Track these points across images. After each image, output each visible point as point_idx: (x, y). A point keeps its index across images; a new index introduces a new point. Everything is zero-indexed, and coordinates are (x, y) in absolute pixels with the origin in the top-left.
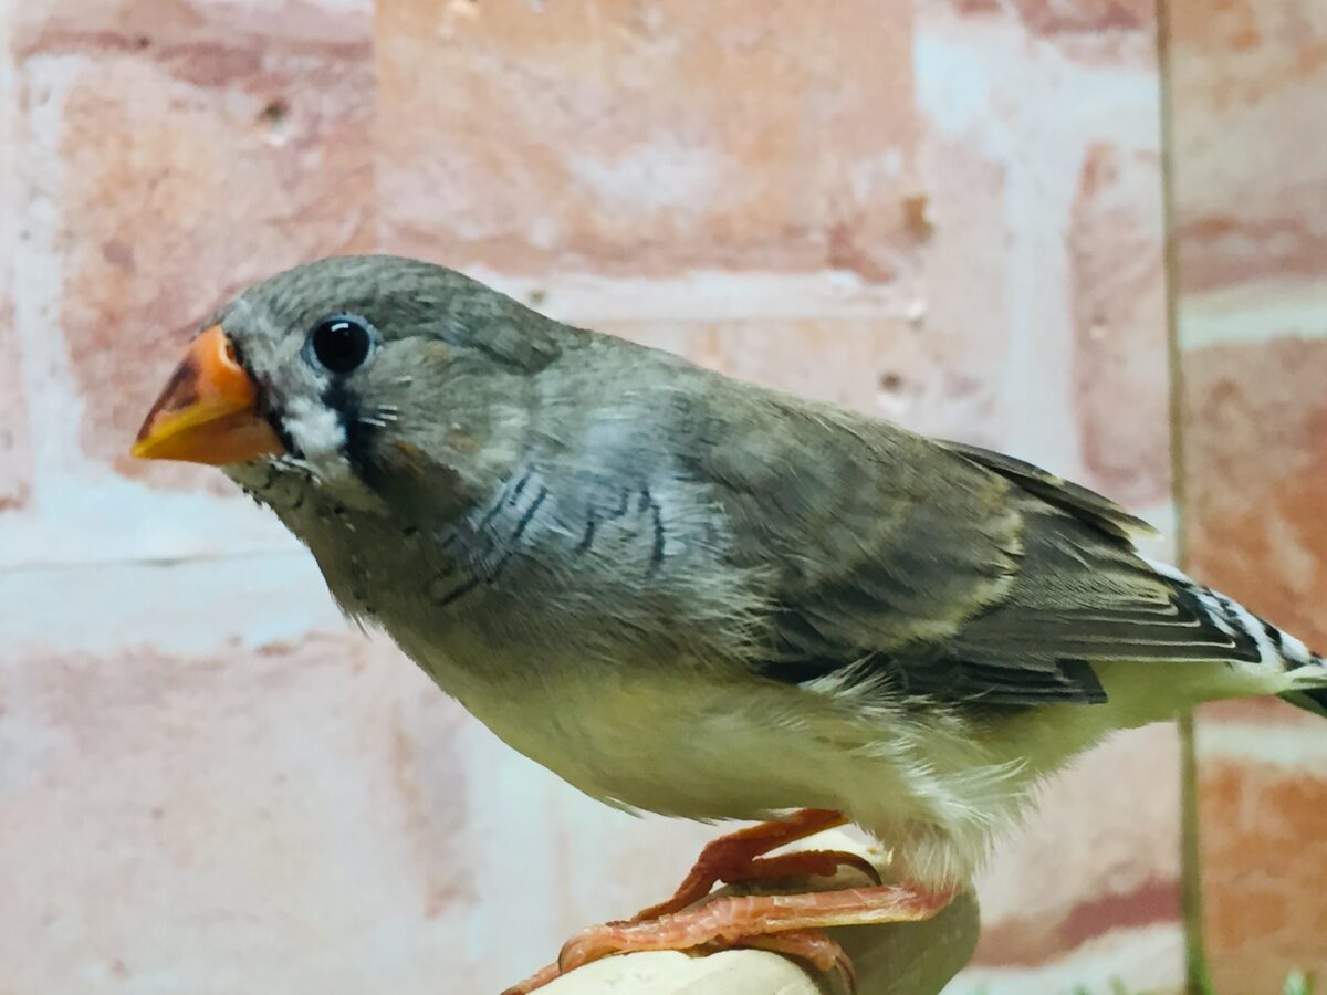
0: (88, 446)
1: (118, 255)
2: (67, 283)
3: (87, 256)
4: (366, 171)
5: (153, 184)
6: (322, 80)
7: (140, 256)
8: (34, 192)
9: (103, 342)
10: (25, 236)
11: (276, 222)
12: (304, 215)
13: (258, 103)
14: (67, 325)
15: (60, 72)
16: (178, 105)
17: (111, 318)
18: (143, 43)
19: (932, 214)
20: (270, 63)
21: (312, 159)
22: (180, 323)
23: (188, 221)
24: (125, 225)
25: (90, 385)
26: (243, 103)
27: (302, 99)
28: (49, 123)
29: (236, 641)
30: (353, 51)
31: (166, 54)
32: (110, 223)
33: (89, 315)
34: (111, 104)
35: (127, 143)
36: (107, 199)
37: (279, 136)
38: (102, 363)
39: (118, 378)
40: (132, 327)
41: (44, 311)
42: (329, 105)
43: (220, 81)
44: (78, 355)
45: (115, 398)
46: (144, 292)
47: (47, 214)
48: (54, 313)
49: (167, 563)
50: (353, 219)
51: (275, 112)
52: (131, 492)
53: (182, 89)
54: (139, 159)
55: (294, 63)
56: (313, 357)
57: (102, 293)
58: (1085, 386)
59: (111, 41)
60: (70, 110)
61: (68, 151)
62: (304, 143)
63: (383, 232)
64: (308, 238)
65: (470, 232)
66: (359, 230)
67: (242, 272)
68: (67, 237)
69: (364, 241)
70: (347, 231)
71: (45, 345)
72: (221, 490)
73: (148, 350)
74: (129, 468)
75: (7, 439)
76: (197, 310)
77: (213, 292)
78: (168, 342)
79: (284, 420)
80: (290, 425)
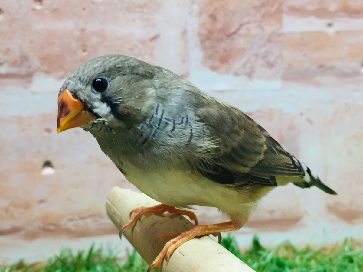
0: (204, 63)
1: (213, 17)
2: (200, 24)
3: (205, 18)
7: (218, 17)
8: (193, 2)
9: (208, 38)
10: (190, 13)
11: (255, 7)
12: (263, 5)
14: (200, 34)
17: (210, 32)
22: (227, 34)
23: (231, 8)
24: (214, 10)
25: (204, 49)
32: (211, 9)
33: (205, 32)
36: (211, 3)
38: (208, 43)
39: (211, 47)
40: (216, 34)
41: (194, 31)
44: (202, 42)
45: (210, 52)
46: (219, 26)
47: (196, 8)
48: (196, 32)
50: (276, 5)
52: (214, 74)
56: (94, 90)
57: (208, 27)
63: (285, 8)
64: (263, 11)
65: (310, 8)
66: (278, 9)
67: (245, 20)
68: (201, 13)
69: (279, 11)
70: (274, 9)
71: (194, 39)
72: (236, 74)
73: (220, 40)
74: (214, 68)
75: (184, 61)
76: (232, 30)
77: (236, 26)
78: (224, 39)
79: (93, 110)
80: (95, 111)
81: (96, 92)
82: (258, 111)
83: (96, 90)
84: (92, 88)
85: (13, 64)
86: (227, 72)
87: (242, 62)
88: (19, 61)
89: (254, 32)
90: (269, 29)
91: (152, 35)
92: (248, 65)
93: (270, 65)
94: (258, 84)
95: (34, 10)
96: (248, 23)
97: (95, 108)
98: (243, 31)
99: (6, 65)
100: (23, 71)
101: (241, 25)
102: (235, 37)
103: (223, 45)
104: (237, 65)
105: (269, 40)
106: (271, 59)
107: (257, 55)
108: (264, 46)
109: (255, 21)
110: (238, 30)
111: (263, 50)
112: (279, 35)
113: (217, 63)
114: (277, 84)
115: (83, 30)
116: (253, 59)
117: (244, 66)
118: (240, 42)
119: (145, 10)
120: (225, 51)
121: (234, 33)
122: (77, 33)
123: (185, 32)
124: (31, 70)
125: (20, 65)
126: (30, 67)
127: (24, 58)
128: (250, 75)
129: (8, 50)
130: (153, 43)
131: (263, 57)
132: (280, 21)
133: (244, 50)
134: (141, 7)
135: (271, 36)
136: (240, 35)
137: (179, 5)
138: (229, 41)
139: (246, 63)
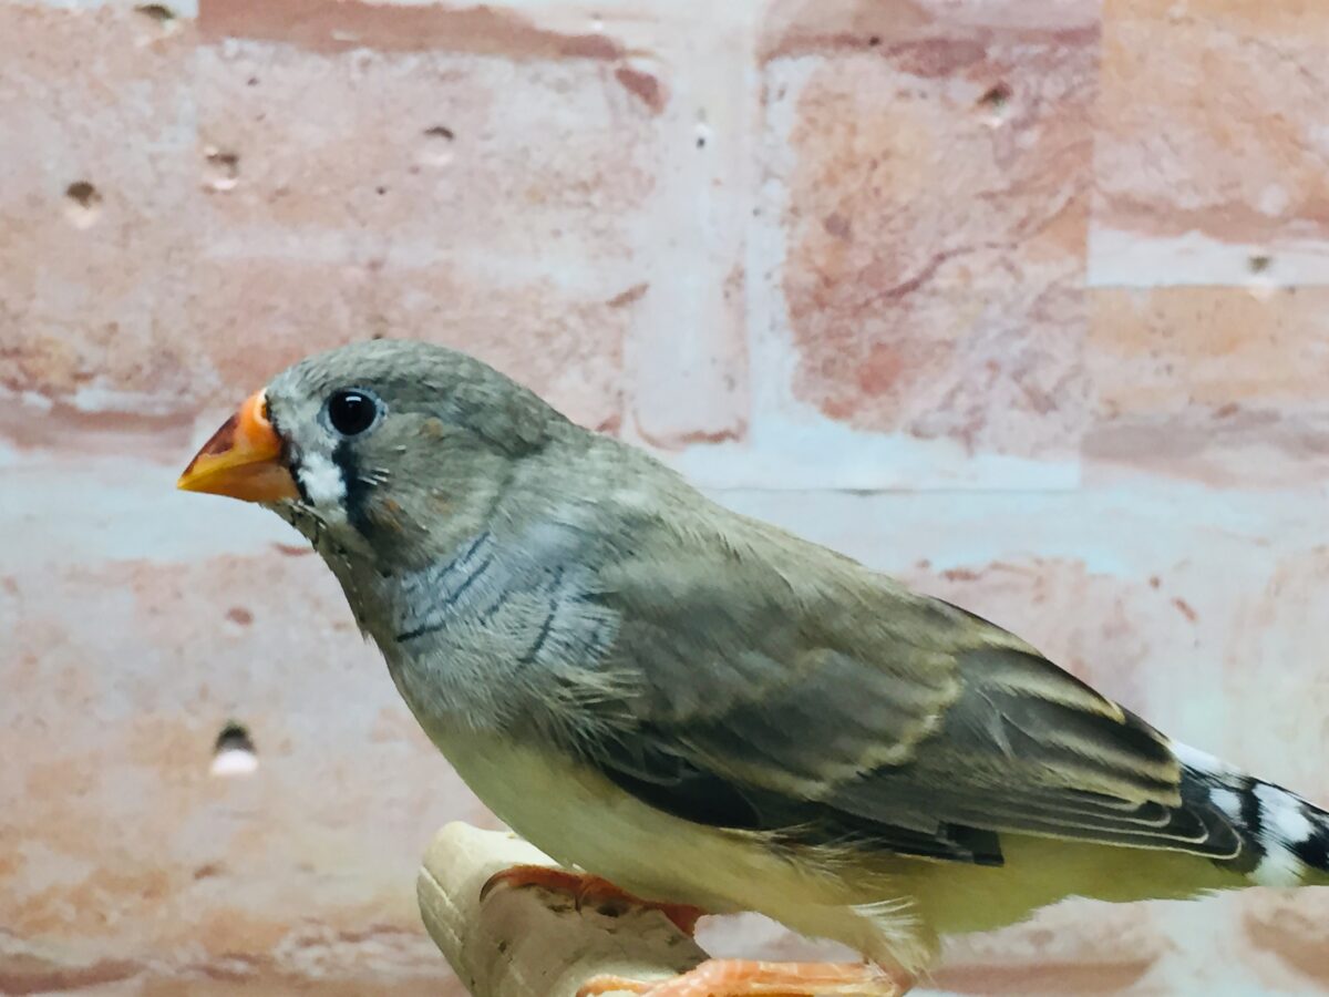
0: (800, 392)
1: (838, 227)
2: (790, 252)
3: (811, 228)
4: (1085, 148)
5: (874, 165)
6: (1047, 65)
7: (857, 228)
8: (767, 175)
9: (819, 302)
10: (757, 212)
11: (989, 196)
12: (1016, 190)
13: (980, 89)
14: (788, 287)
15: (796, 72)
16: (903, 94)
17: (828, 281)
18: (874, 41)
20: (994, 52)
21: (1030, 138)
22: (890, 286)
23: (904, 198)
24: (844, 203)
25: (805, 339)
26: (965, 89)
27: (1023, 83)
28: (784, 116)
29: (925, 564)
31: (895, 51)
32: (832, 201)
33: (809, 279)
34: (842, 96)
35: (853, 130)
36: (831, 179)
37: (997, 118)
38: (817, 320)
39: (830, 334)
40: (847, 289)
41: (768, 276)
42: (1052, 87)
43: (944, 71)
44: (796, 313)
45: (828, 351)
46: (860, 260)
47: (778, 194)
48: (777, 278)
49: (864, 493)
50: (1067, 191)
51: (996, 96)
52: (837, 429)
53: (908, 80)
54: (861, 144)
55: (1017, 51)
56: (328, 420)
57: (820, 260)
59: (847, 41)
60: (803, 103)
61: (800, 139)
62: (1020, 125)
63: (1098, 202)
64: (1019, 209)
65: (1189, 201)
66: (1071, 201)
67: (951, 243)
68: (793, 213)
69: (1076, 214)
70: (1058, 203)
71: (767, 305)
72: (917, 432)
73: (860, 310)
74: (835, 411)
75: (731, 383)
76: (908, 275)
77: (922, 260)
78: (878, 304)
79: (300, 472)
80: (304, 476)
81: (331, 427)
82: (996, 566)
83: (334, 421)
84: (322, 408)
85: (127, 378)
86: (886, 424)
87: (942, 387)
88: (147, 370)
89: (980, 284)
90: (1039, 272)
91: (619, 287)
92: (963, 401)
93: (1043, 403)
94: (995, 469)
95: (209, 190)
96: (967, 250)
97: (308, 468)
98: (945, 278)
99: (100, 380)
100: (161, 402)
101: (941, 258)
102: (915, 298)
103: (874, 326)
104: (922, 399)
105: (1039, 316)
106: (1046, 380)
107: (993, 366)
108: (1021, 333)
109: (992, 245)
110: (928, 274)
111: (1017, 347)
112: (1077, 296)
113: (852, 391)
114: (1065, 471)
115: (374, 266)
116: (982, 378)
117: (947, 405)
118: (934, 317)
119: (596, 198)
120: (880, 347)
121: (914, 286)
122: (357, 274)
123: (737, 278)
124: (188, 398)
125: (151, 385)
126: (183, 391)
127: (168, 359)
128: (966, 436)
129: (113, 327)
130: (623, 315)
131: (1017, 376)
132: (1078, 246)
133: (950, 345)
134: (584, 187)
135: (1042, 298)
136: (934, 293)
137: (717, 182)
138: (893, 313)
139: (952, 395)
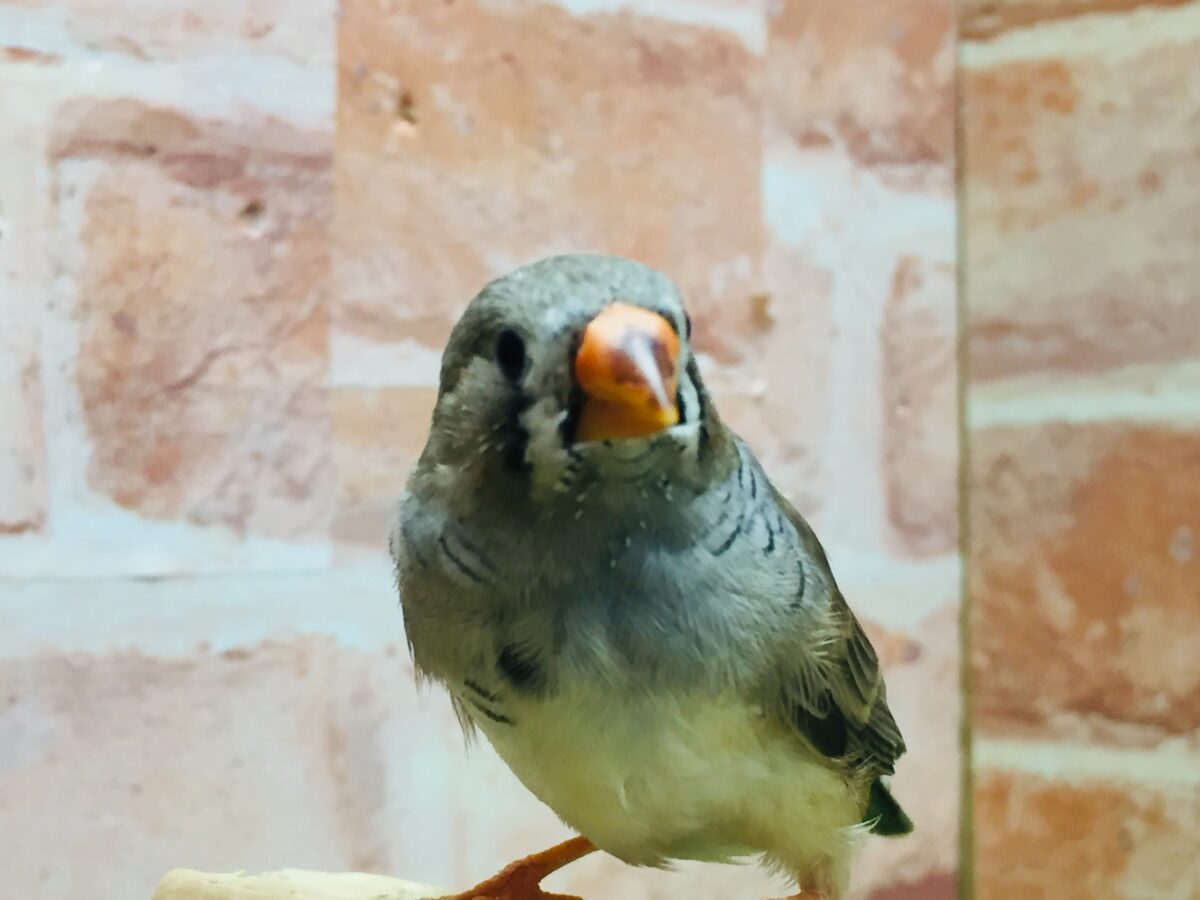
0: (94, 481)
1: (123, 323)
2: (83, 346)
3: (99, 324)
4: (324, 261)
5: (154, 267)
6: (292, 185)
7: (145, 327)
8: (59, 270)
9: (109, 395)
10: (51, 306)
11: (250, 300)
12: (273, 295)
13: (240, 202)
14: (81, 380)
15: (85, 173)
16: (176, 202)
17: (116, 375)
18: (151, 151)
19: (774, 310)
20: (251, 170)
21: (281, 249)
22: (170, 381)
23: (181, 298)
24: (130, 299)
25: (97, 431)
26: (229, 202)
27: (277, 200)
28: (73, 214)
29: (205, 646)
30: (317, 162)
31: (169, 160)
32: (118, 297)
33: (98, 372)
34: (123, 200)
35: (135, 233)
36: (116, 277)
37: (257, 230)
38: (108, 412)
39: (123, 426)
40: (132, 384)
41: (63, 368)
42: (296, 205)
43: (210, 182)
44: (89, 405)
45: (116, 442)
46: (143, 355)
47: (69, 289)
48: (71, 371)
49: (153, 580)
50: (312, 298)
51: (253, 210)
52: (126, 519)
53: (180, 189)
54: (143, 246)
55: (271, 171)
57: (109, 355)
58: (890, 457)
59: (125, 148)
60: (91, 204)
61: (87, 237)
62: (274, 237)
63: (336, 311)
64: (275, 313)
65: (404, 313)
66: (317, 309)
67: (222, 341)
68: (84, 308)
69: (320, 318)
70: (303, 311)
71: (61, 398)
72: (198, 520)
73: (145, 403)
74: (126, 500)
75: (29, 473)
76: (185, 371)
77: (197, 357)
78: (161, 397)
82: (266, 645)
86: (168, 514)
87: (217, 476)
89: (249, 380)
90: (293, 372)
92: (234, 490)
93: (299, 491)
94: (265, 553)
96: (231, 349)
98: (215, 376)
101: (212, 356)
102: (189, 392)
103: (157, 418)
104: (199, 488)
105: (293, 410)
106: (301, 468)
107: (258, 457)
108: (278, 427)
109: (254, 346)
110: (202, 370)
111: (276, 440)
112: (323, 393)
113: (138, 481)
114: (317, 553)
116: (249, 468)
117: (221, 492)
118: (208, 412)
120: (162, 439)
121: (189, 382)
123: (32, 371)
128: (237, 522)
131: (279, 465)
132: (321, 348)
133: (221, 437)
135: (296, 396)
136: (208, 389)
137: (13, 275)
138: (174, 407)
139: (226, 483)
